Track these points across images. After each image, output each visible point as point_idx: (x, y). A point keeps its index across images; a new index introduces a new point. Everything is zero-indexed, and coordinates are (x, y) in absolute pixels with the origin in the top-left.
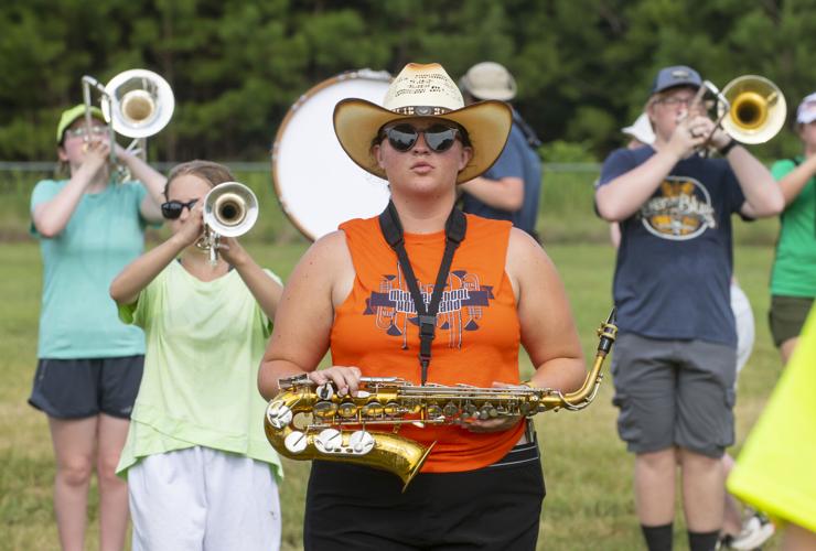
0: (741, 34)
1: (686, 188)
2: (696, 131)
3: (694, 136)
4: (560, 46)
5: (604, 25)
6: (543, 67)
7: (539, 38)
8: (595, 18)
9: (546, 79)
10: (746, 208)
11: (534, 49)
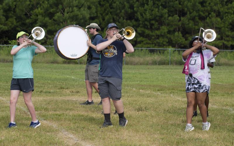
0: (56, 18)
1: (112, 47)
2: (118, 36)
3: (117, 37)
4: (16, 19)
5: (26, 15)
6: (12, 24)
7: (11, 17)
8: (24, 13)
9: (13, 26)
10: (127, 51)
11: (10, 20)
